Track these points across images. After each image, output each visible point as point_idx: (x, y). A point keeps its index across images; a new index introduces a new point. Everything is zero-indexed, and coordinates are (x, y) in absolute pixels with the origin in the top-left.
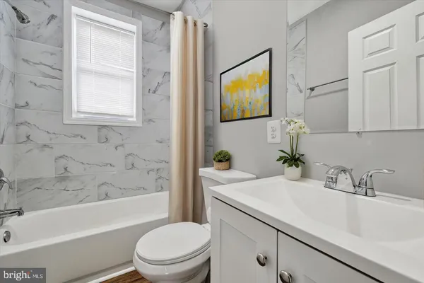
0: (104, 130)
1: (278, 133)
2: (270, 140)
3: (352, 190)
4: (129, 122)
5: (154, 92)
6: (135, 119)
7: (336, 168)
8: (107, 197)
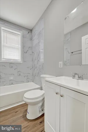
0: (11, 64)
1: (62, 65)
2: (60, 67)
3: (78, 79)
4: (18, 62)
5: (26, 53)
6: (20, 61)
7: (74, 73)
8: (12, 84)
